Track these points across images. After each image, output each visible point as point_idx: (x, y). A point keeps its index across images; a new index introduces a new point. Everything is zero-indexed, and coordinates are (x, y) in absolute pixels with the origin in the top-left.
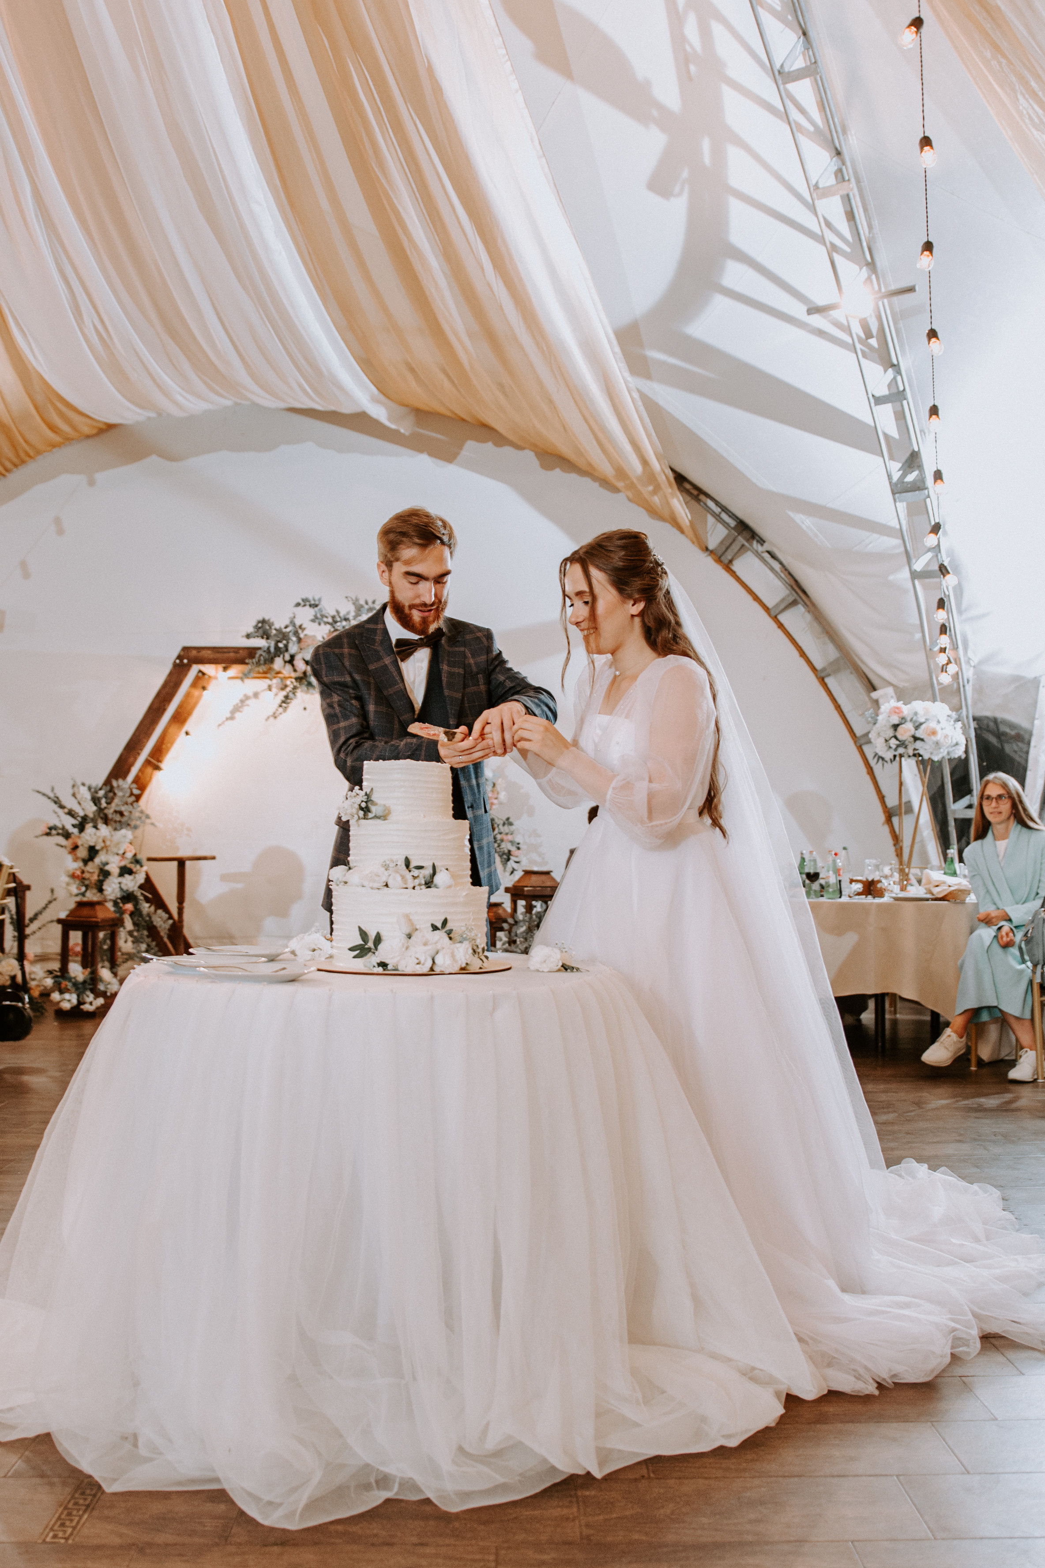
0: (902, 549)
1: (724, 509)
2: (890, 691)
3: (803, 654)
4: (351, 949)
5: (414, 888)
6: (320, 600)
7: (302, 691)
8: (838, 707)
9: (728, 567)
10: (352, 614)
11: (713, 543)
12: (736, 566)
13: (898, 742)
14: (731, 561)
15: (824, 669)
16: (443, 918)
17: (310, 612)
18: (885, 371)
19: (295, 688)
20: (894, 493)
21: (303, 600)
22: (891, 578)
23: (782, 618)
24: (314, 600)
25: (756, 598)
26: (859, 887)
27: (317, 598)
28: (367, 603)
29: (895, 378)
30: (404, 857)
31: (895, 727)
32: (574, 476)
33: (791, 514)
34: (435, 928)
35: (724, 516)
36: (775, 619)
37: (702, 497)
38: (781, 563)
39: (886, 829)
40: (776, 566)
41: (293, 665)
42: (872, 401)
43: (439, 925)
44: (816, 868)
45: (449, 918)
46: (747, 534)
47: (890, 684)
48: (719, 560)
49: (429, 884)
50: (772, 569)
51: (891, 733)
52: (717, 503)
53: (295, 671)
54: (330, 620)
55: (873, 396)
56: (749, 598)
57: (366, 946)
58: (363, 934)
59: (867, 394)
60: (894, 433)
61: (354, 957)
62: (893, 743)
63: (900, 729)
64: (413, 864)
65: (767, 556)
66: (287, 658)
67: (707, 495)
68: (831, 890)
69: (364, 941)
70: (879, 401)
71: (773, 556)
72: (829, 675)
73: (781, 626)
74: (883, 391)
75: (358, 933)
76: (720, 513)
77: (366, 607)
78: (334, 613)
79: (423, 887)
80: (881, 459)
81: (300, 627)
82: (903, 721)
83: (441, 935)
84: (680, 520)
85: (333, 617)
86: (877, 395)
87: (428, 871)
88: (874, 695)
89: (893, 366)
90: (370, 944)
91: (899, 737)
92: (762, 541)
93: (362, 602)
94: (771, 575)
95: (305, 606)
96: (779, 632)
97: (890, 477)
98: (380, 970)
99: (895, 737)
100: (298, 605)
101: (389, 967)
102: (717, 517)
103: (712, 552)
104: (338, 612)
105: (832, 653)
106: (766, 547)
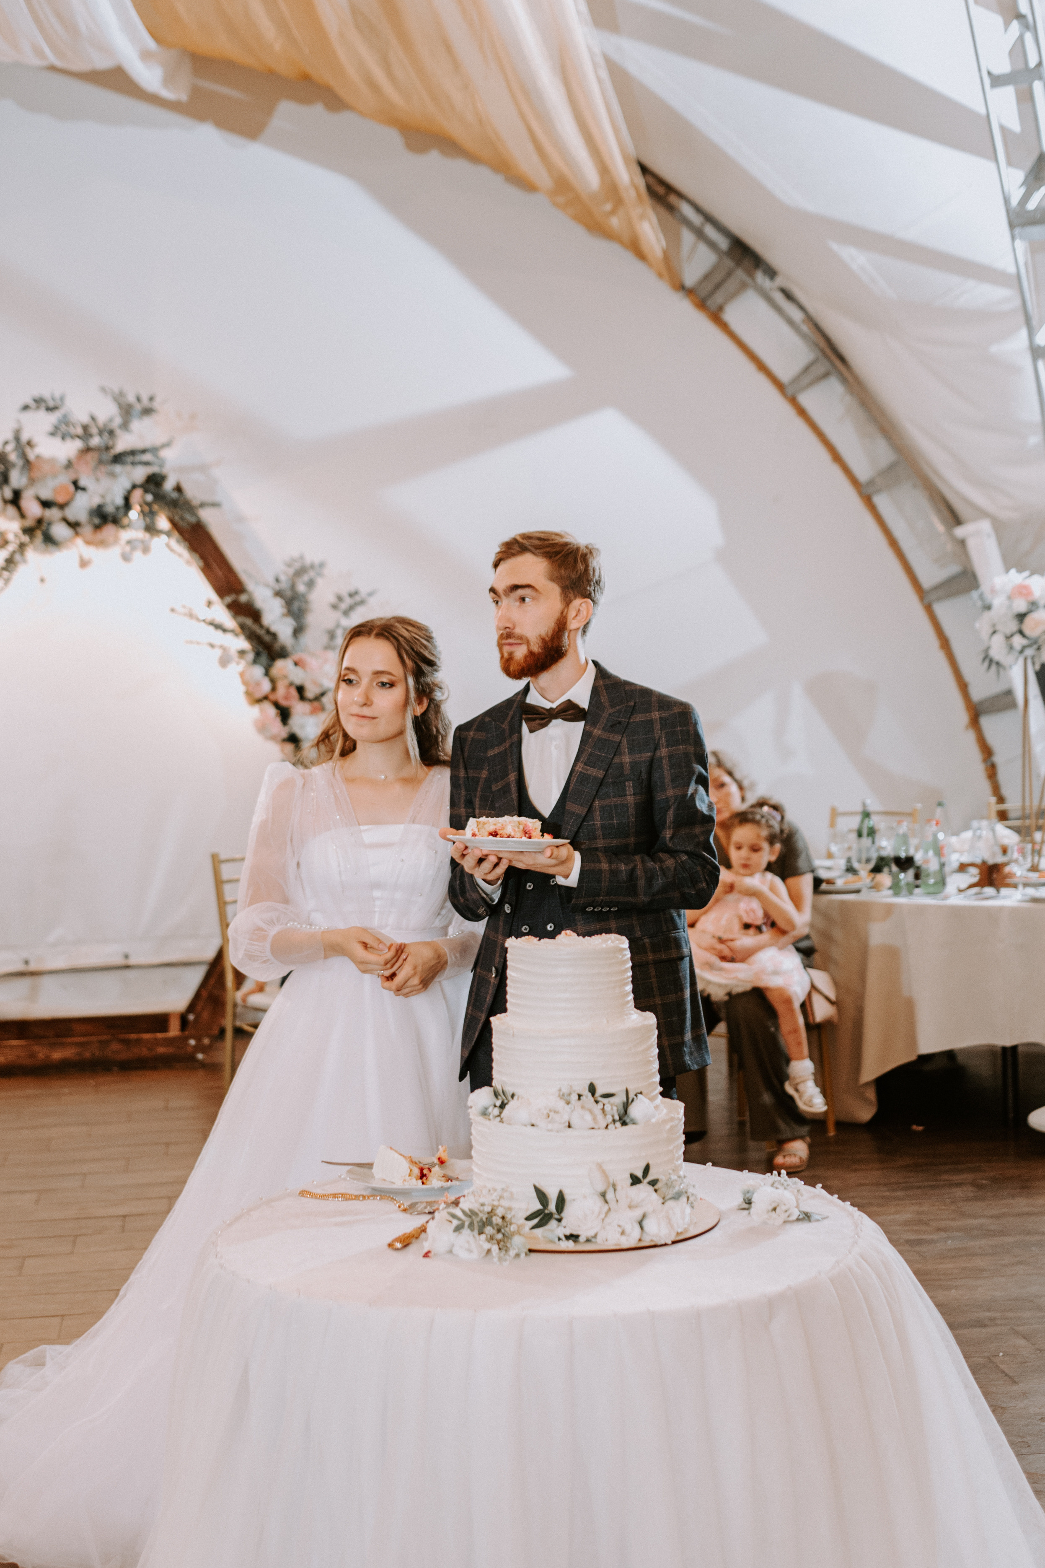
0: (1017, 302)
1: (709, 218)
2: (985, 526)
3: (837, 458)
4: (528, 1218)
5: (607, 1127)
6: (62, 399)
7: (35, 549)
8: (894, 543)
9: (716, 317)
10: (118, 421)
11: (691, 276)
12: (730, 315)
13: (1025, 642)
14: (721, 308)
15: (871, 482)
16: (644, 1165)
17: (48, 420)
18: (1007, 25)
19: (22, 546)
20: (1012, 226)
21: (35, 401)
22: (994, 349)
23: (804, 399)
24: (53, 399)
25: (762, 367)
26: (973, 875)
27: (57, 395)
28: (139, 399)
29: (1021, 38)
30: (589, 1083)
31: (1021, 617)
32: (460, 165)
33: (835, 246)
34: (635, 1180)
35: (710, 231)
36: (793, 401)
37: (673, 199)
38: (802, 308)
39: (970, 737)
40: (797, 315)
41: (19, 508)
42: (987, 81)
43: (640, 1174)
44: (907, 851)
45: (651, 1163)
46: (747, 263)
47: (983, 514)
48: (702, 304)
49: (623, 1119)
50: (790, 322)
51: (1013, 626)
52: (698, 209)
53: (22, 516)
54: (79, 431)
55: (989, 73)
56: (750, 368)
57: (546, 1211)
58: (542, 1196)
59: (980, 70)
60: (1015, 125)
61: (533, 1228)
62: (1018, 641)
63: (1028, 620)
64: (600, 1091)
65: (779, 298)
66: (8, 493)
67: (680, 195)
68: (932, 881)
69: (542, 1204)
70: (997, 81)
71: (788, 295)
72: (879, 491)
73: (802, 412)
74: (1003, 67)
75: (534, 1194)
76: (703, 225)
77: (138, 407)
78: (85, 419)
79: (618, 1124)
80: (993, 165)
81: (29, 443)
82: (1033, 608)
83: (644, 1188)
84: (645, 248)
85: (85, 428)
86: (996, 71)
87: (620, 1099)
88: (960, 532)
89: (1020, 17)
90: (552, 1207)
91: (1027, 632)
92: (772, 273)
93: (131, 399)
94: (785, 329)
95: (38, 408)
96: (800, 424)
97: (1007, 201)
98: (570, 1245)
99: (1021, 632)
100: (26, 408)
101: (582, 1239)
102: (699, 234)
103: (689, 292)
104: (93, 419)
105: (885, 454)
106: (779, 281)
